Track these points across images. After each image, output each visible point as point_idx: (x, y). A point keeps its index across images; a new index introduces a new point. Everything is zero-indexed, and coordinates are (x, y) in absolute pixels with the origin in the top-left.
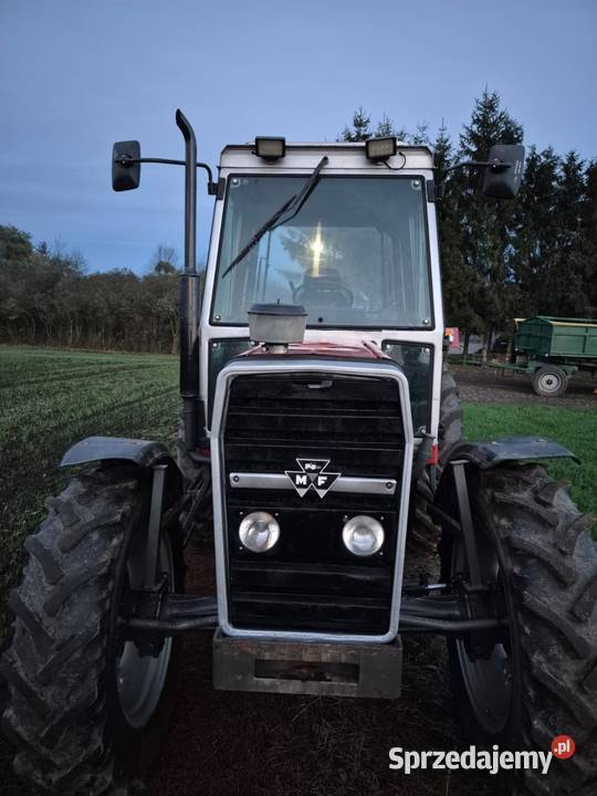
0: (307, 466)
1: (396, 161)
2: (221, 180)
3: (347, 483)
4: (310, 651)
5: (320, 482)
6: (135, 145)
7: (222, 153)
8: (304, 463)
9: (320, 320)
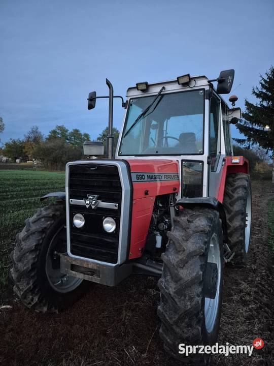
0: (90, 197)
1: (193, 84)
2: (127, 101)
3: (104, 204)
4: (86, 263)
5: (93, 203)
6: (95, 93)
7: (128, 91)
8: (89, 196)
9: (157, 152)
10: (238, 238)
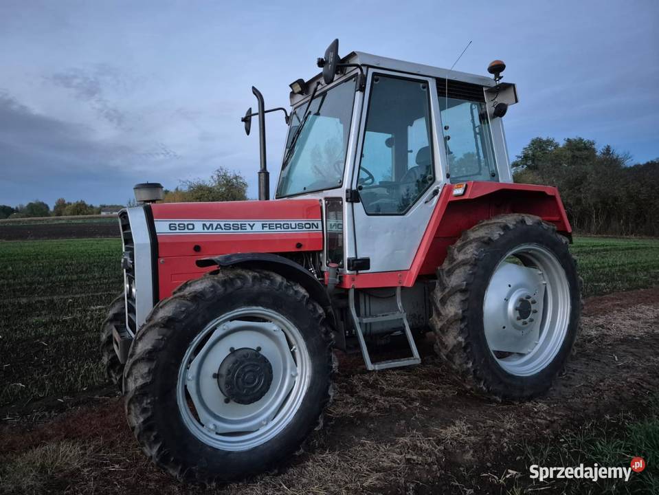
9: (305, 189)
10: (455, 338)
